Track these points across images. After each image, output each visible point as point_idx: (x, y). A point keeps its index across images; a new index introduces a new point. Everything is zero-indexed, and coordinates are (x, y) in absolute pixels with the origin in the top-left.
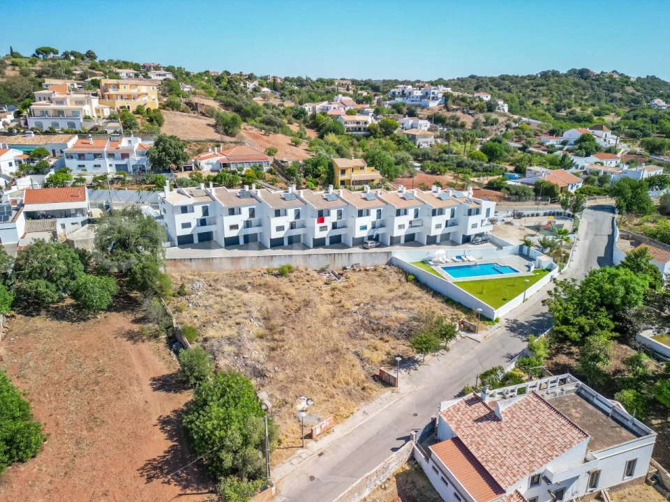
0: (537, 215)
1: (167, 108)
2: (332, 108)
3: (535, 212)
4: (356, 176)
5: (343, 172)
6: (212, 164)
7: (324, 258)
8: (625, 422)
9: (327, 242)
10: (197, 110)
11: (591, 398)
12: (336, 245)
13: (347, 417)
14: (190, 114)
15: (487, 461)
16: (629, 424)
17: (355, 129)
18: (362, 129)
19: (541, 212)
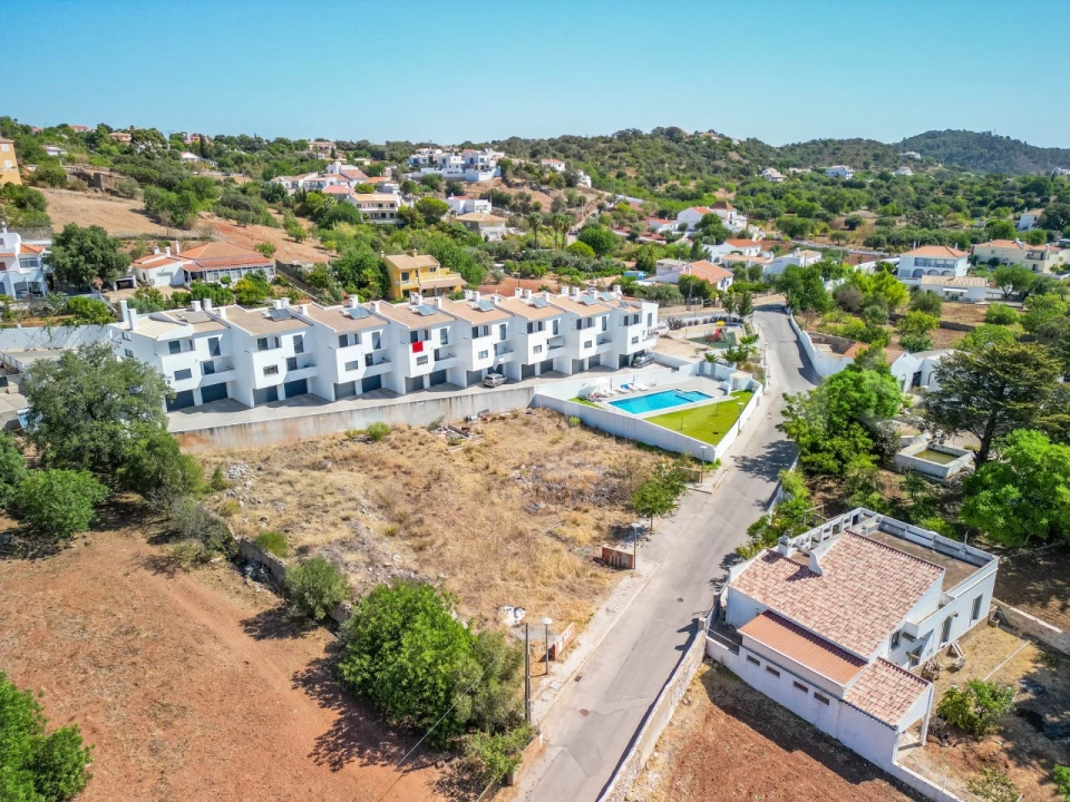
0: (696, 323)
1: (40, 183)
2: (328, 184)
3: (693, 319)
4: (427, 280)
5: (406, 276)
6: (170, 274)
7: (434, 405)
8: (955, 553)
9: (427, 383)
10: (98, 185)
11: (900, 533)
12: (440, 386)
13: (588, 622)
14: (89, 194)
15: (827, 630)
16: (962, 554)
17: (375, 215)
18: (388, 216)
19: (701, 319)
